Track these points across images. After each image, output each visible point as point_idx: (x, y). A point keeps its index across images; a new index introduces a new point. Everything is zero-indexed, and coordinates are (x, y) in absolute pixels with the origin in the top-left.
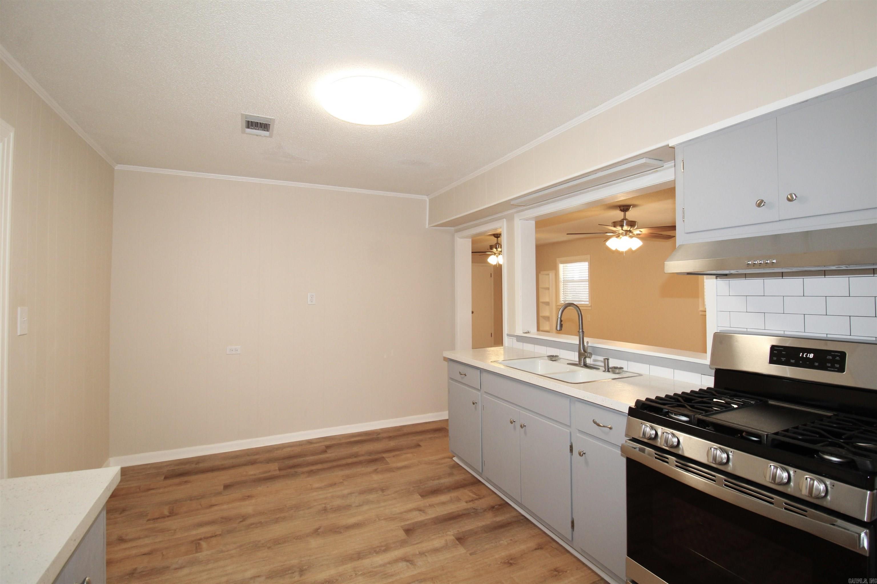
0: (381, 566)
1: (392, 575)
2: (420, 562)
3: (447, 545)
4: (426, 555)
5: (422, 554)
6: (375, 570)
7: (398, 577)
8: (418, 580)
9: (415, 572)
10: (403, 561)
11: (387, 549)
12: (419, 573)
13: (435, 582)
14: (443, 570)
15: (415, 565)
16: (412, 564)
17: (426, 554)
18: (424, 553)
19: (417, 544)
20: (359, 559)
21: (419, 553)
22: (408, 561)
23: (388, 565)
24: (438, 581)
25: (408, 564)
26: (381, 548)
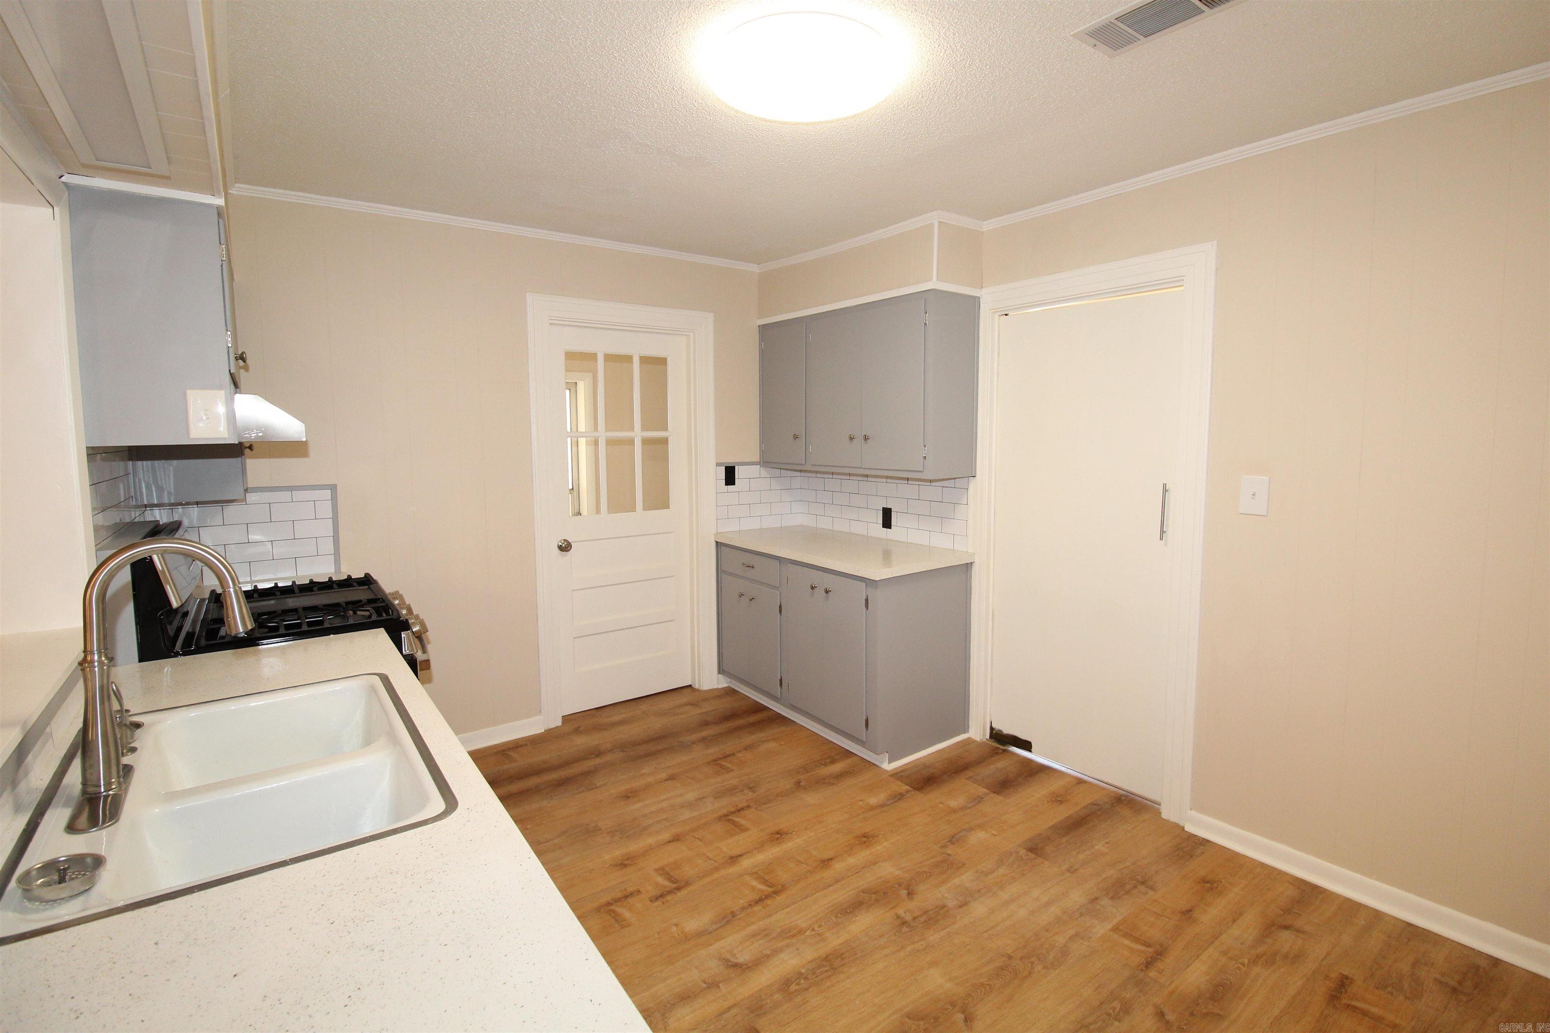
0: (781, 950)
1: (754, 935)
2: (714, 967)
3: (663, 1015)
4: (705, 983)
5: (712, 985)
6: (786, 942)
7: (743, 933)
8: (710, 933)
9: (717, 946)
10: (745, 965)
11: (786, 985)
12: (711, 945)
13: (680, 934)
14: (669, 956)
15: (720, 960)
16: (727, 961)
17: (704, 985)
18: (708, 988)
19: (729, 1008)
20: (827, 957)
21: (718, 987)
22: (736, 966)
23: (768, 952)
24: (677, 935)
25: (733, 960)
26: (797, 987)
